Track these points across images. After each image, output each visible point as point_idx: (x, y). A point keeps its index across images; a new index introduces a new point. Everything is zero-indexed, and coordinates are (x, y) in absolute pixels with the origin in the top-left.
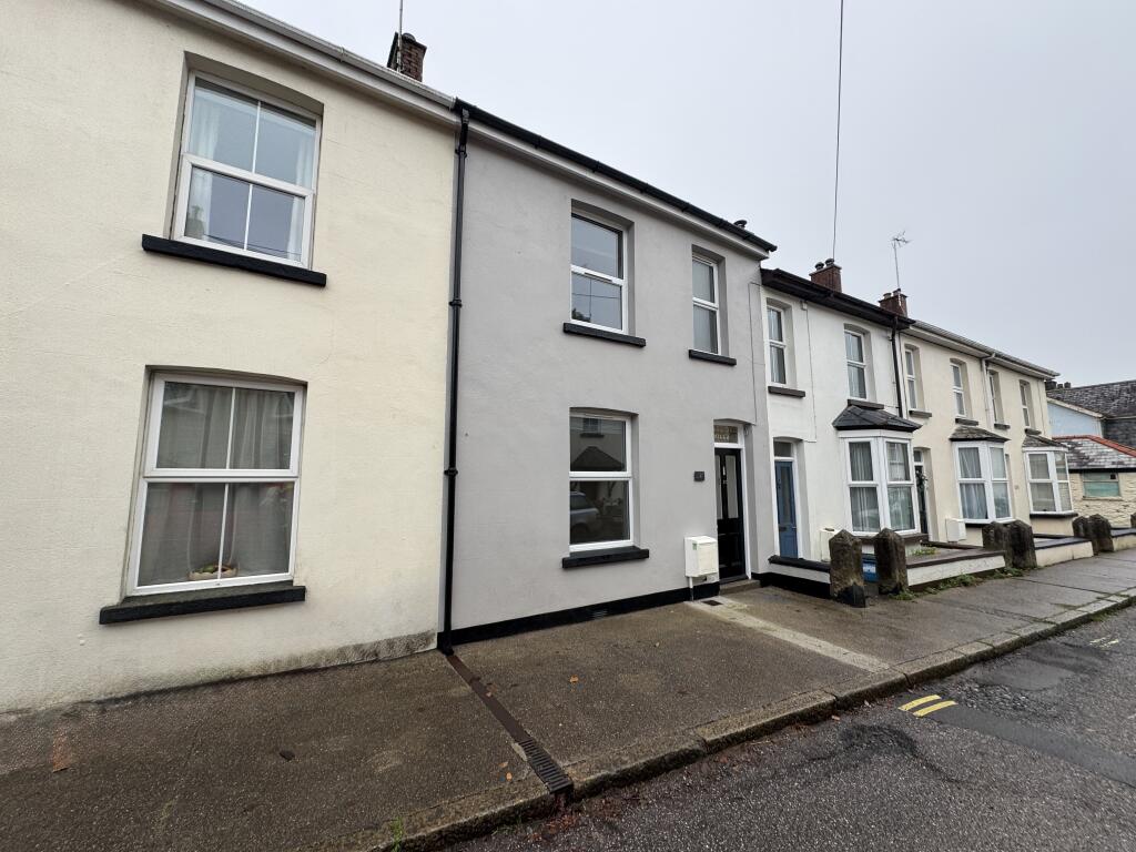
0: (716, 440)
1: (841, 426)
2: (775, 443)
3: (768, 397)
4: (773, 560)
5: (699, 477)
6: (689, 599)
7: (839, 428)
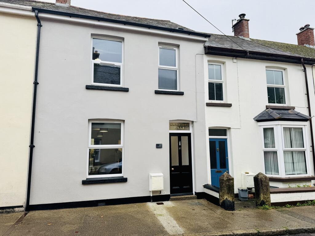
0: (170, 129)
1: (259, 120)
2: (209, 130)
3: (206, 107)
4: (206, 186)
5: (159, 146)
6: (150, 201)
7: (258, 121)
